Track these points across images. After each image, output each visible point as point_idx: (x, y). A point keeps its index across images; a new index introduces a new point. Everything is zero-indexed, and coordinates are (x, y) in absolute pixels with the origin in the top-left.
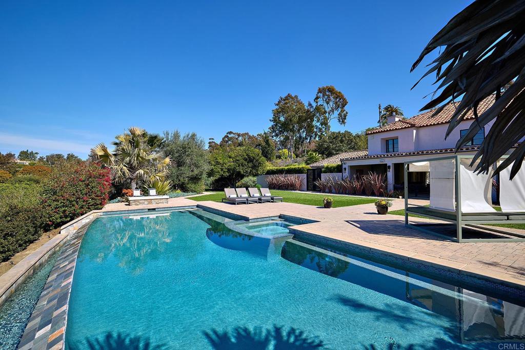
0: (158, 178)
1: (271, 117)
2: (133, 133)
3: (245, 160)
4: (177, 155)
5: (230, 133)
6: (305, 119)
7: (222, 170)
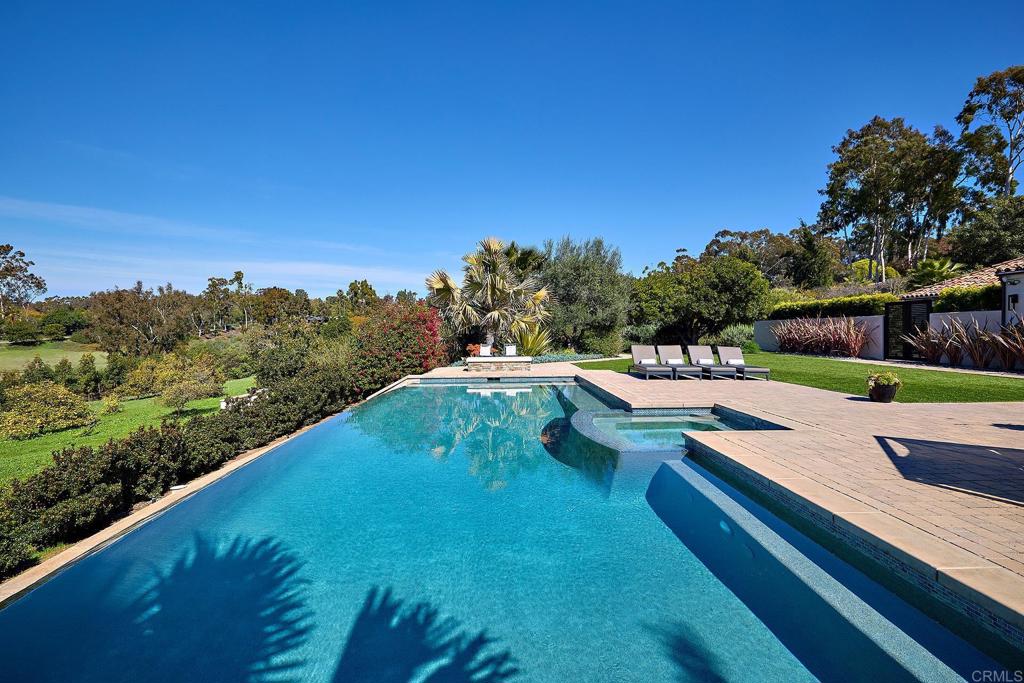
0: (523, 325)
1: (824, 182)
2: (488, 249)
3: (714, 286)
4: (563, 283)
5: (725, 233)
6: (926, 175)
7: (662, 309)
